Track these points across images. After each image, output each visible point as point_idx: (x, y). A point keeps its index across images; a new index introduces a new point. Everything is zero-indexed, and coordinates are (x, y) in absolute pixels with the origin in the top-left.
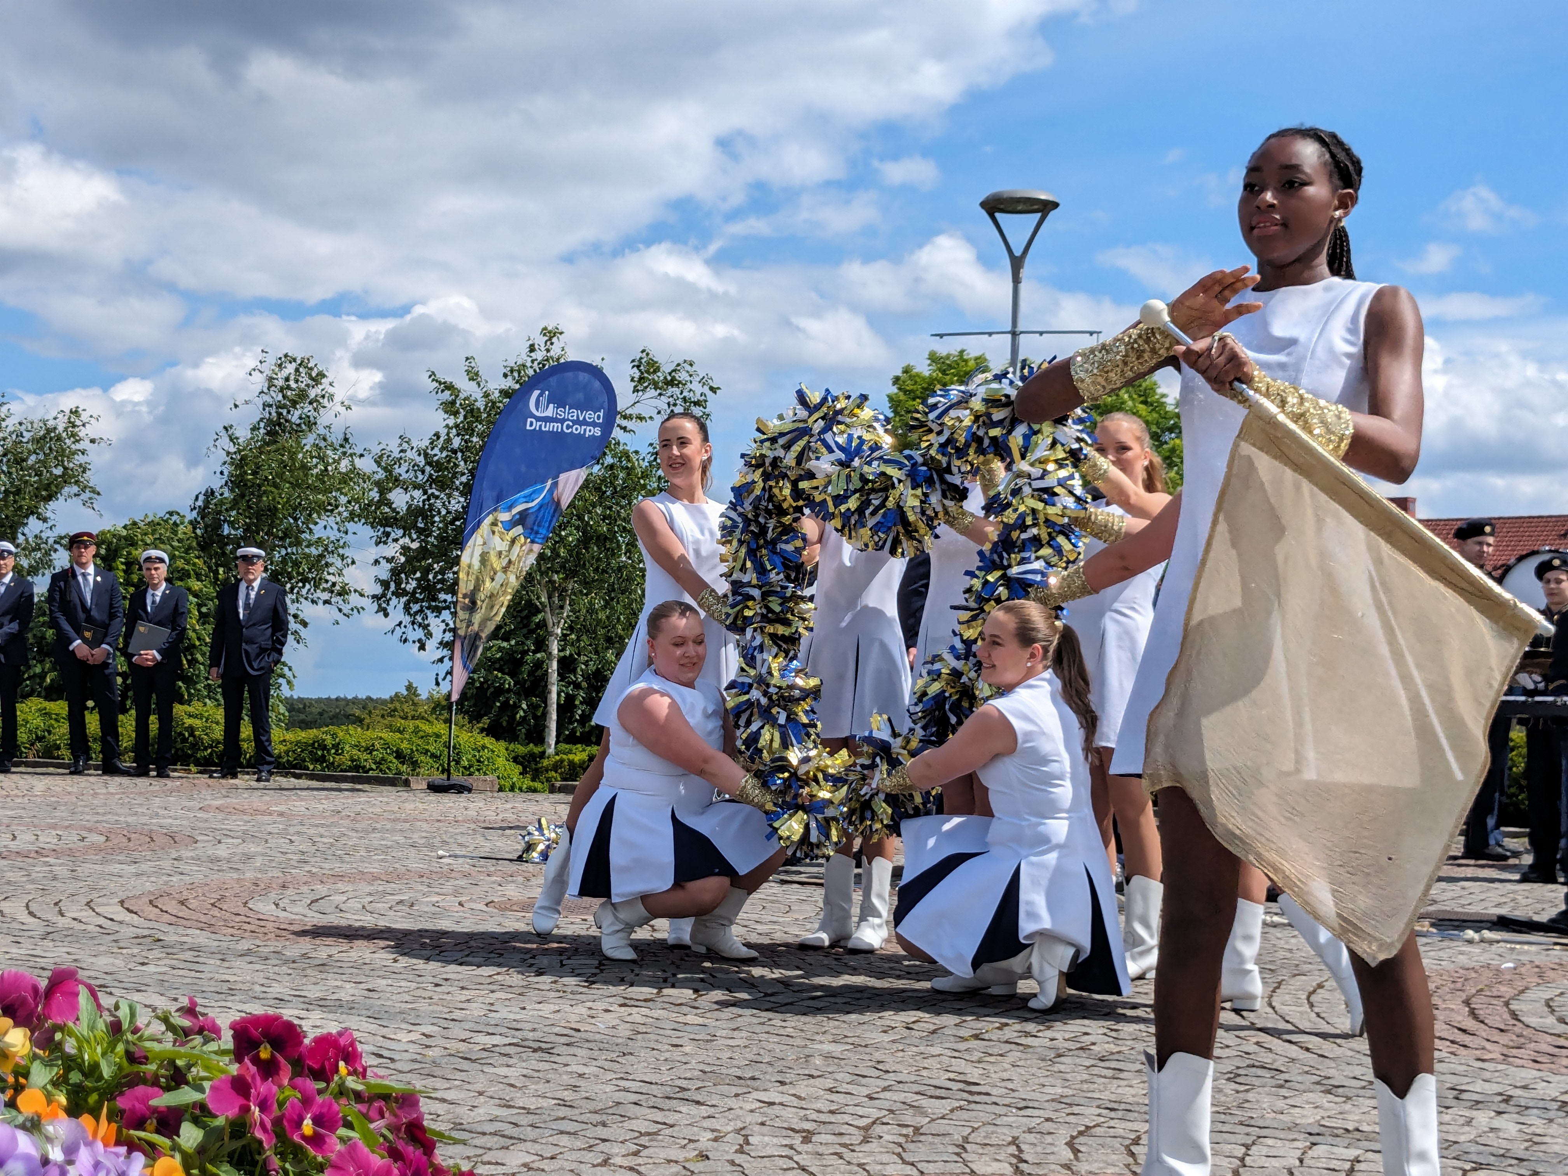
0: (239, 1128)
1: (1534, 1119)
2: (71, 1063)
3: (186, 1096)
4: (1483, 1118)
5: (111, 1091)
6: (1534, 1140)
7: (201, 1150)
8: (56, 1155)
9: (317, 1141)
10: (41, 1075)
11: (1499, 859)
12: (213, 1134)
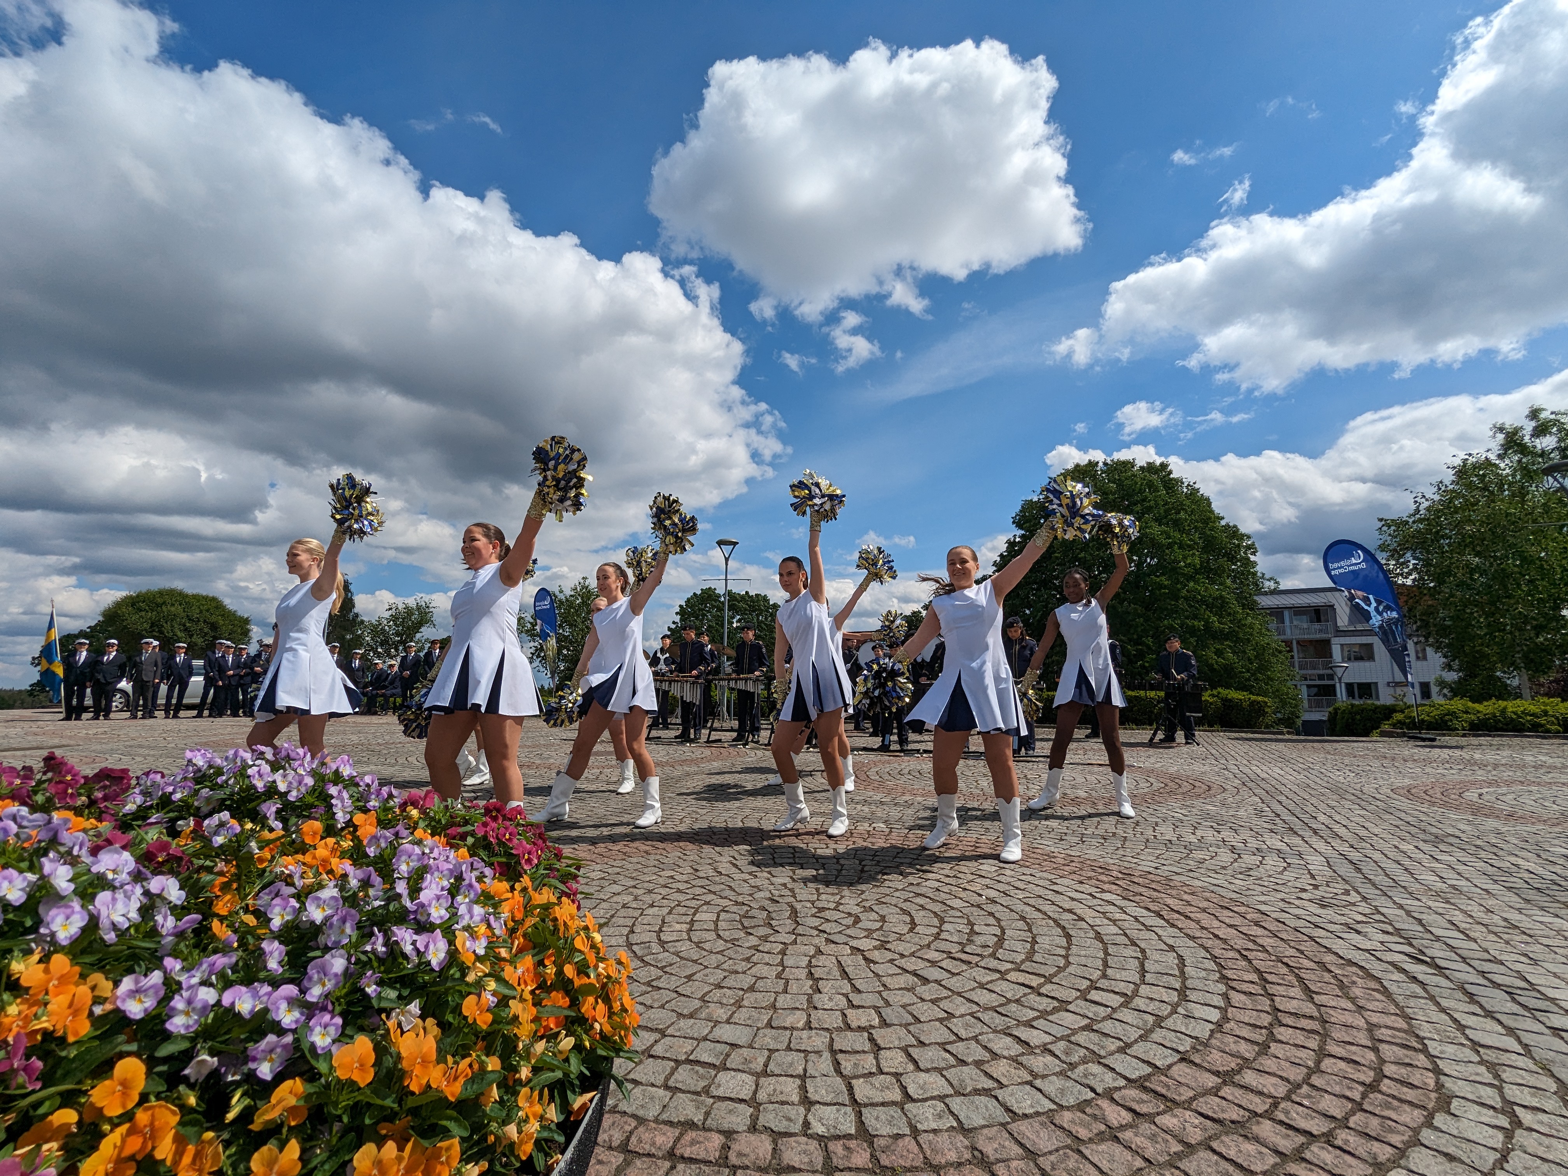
0: (485, 837)
1: (874, 808)
2: (432, 819)
3: (469, 828)
4: (859, 807)
5: (445, 828)
6: (873, 813)
7: (473, 845)
8: (427, 851)
9: (510, 840)
10: (422, 824)
11: (863, 730)
12: (477, 839)
